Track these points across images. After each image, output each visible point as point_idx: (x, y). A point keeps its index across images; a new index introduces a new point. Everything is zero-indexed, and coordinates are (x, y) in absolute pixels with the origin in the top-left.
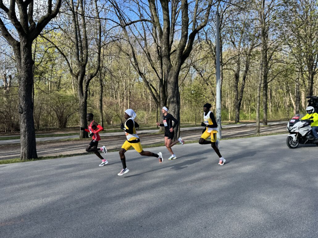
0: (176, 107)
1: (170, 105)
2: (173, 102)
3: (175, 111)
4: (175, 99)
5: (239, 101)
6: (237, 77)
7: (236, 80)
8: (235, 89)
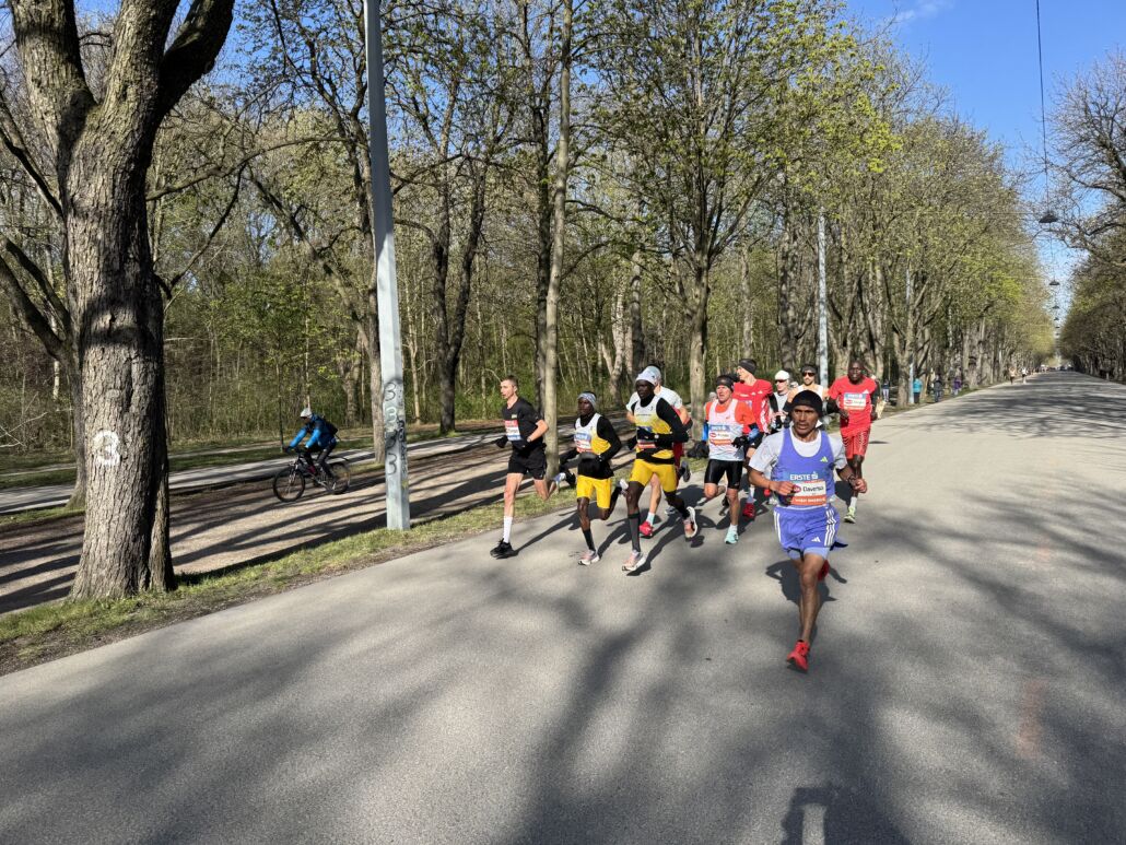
0: (135, 368)
1: (93, 354)
2: (111, 337)
3: (129, 394)
4: (125, 319)
5: (452, 349)
6: (441, 255)
7: (439, 270)
8: (437, 304)
